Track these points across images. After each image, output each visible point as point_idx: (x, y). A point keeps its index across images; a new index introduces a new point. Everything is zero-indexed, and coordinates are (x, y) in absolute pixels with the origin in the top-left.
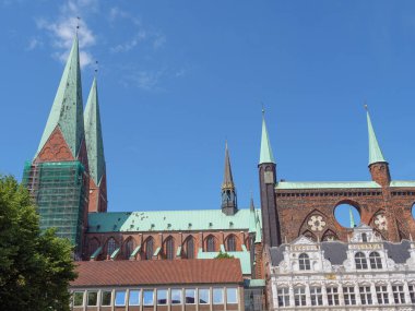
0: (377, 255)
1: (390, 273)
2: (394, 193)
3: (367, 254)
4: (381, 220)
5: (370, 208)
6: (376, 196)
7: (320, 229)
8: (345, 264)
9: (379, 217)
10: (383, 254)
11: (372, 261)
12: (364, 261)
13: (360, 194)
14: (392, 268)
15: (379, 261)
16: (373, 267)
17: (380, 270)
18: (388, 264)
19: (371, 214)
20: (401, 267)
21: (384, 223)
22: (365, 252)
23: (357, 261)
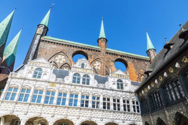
0: (88, 77)
1: (93, 88)
2: (108, 53)
3: (82, 75)
4: (97, 64)
5: (93, 57)
6: (98, 52)
7: (62, 62)
8: (66, 78)
9: (97, 62)
10: (92, 77)
11: (84, 80)
12: (79, 79)
13: (89, 49)
14: (95, 85)
15: (88, 80)
16: (84, 83)
17: (88, 86)
18: (93, 82)
19: (92, 60)
20: (101, 86)
21: (99, 66)
22: (81, 74)
23: (74, 78)
